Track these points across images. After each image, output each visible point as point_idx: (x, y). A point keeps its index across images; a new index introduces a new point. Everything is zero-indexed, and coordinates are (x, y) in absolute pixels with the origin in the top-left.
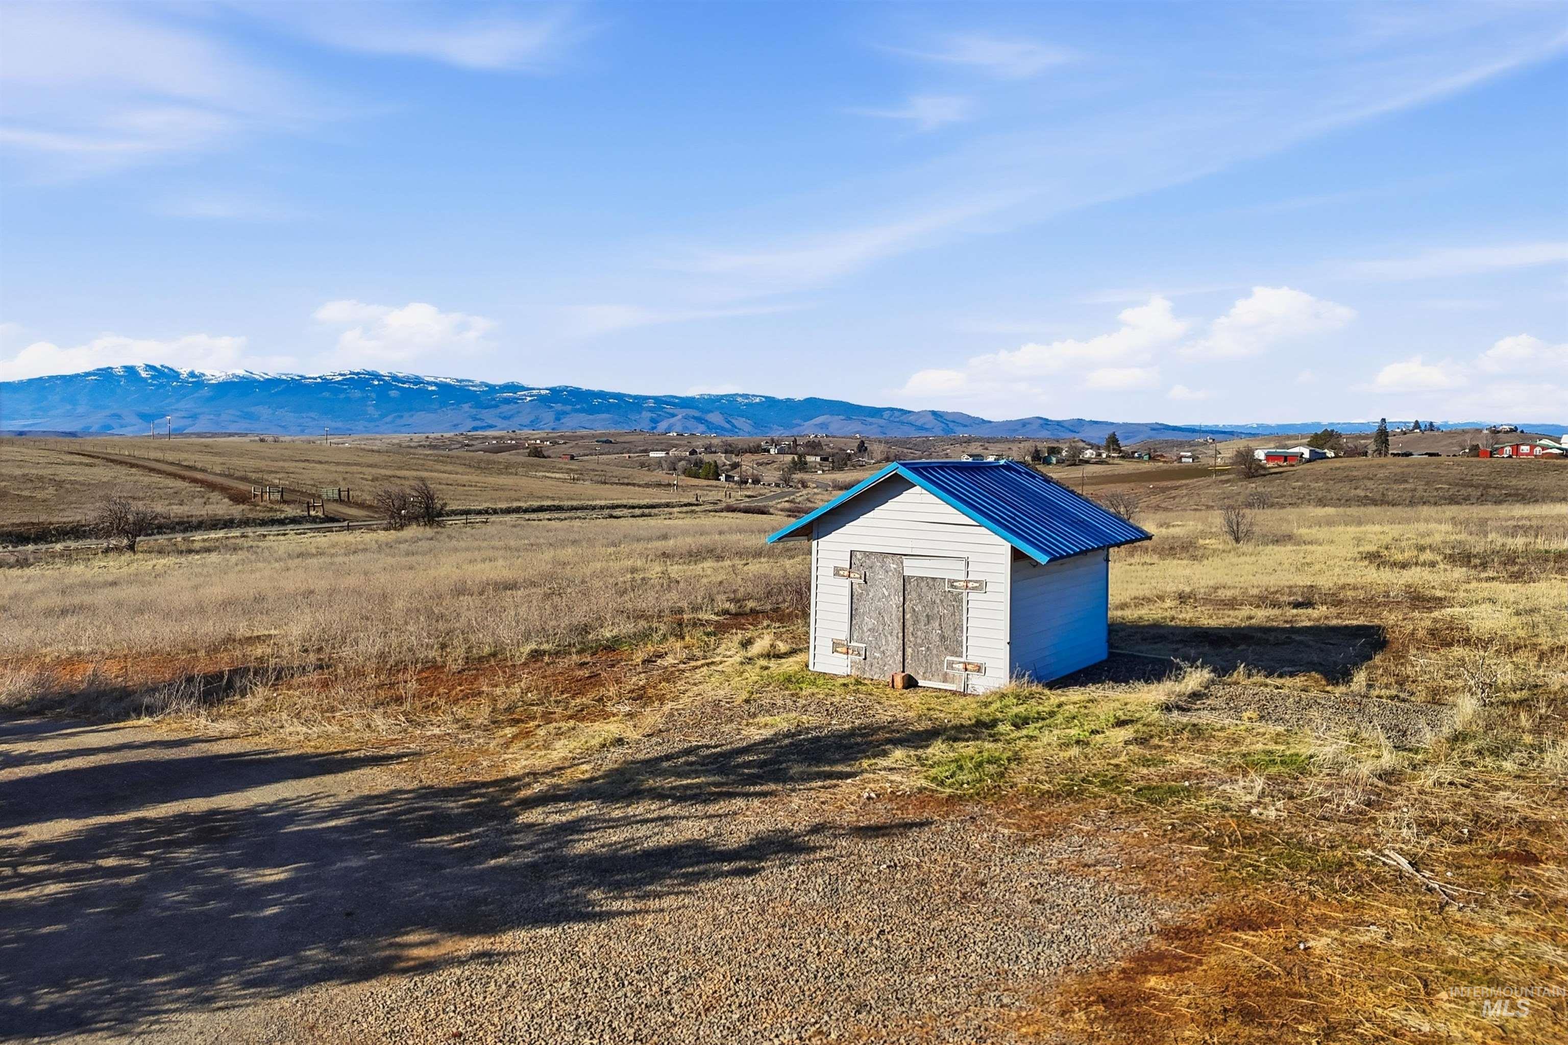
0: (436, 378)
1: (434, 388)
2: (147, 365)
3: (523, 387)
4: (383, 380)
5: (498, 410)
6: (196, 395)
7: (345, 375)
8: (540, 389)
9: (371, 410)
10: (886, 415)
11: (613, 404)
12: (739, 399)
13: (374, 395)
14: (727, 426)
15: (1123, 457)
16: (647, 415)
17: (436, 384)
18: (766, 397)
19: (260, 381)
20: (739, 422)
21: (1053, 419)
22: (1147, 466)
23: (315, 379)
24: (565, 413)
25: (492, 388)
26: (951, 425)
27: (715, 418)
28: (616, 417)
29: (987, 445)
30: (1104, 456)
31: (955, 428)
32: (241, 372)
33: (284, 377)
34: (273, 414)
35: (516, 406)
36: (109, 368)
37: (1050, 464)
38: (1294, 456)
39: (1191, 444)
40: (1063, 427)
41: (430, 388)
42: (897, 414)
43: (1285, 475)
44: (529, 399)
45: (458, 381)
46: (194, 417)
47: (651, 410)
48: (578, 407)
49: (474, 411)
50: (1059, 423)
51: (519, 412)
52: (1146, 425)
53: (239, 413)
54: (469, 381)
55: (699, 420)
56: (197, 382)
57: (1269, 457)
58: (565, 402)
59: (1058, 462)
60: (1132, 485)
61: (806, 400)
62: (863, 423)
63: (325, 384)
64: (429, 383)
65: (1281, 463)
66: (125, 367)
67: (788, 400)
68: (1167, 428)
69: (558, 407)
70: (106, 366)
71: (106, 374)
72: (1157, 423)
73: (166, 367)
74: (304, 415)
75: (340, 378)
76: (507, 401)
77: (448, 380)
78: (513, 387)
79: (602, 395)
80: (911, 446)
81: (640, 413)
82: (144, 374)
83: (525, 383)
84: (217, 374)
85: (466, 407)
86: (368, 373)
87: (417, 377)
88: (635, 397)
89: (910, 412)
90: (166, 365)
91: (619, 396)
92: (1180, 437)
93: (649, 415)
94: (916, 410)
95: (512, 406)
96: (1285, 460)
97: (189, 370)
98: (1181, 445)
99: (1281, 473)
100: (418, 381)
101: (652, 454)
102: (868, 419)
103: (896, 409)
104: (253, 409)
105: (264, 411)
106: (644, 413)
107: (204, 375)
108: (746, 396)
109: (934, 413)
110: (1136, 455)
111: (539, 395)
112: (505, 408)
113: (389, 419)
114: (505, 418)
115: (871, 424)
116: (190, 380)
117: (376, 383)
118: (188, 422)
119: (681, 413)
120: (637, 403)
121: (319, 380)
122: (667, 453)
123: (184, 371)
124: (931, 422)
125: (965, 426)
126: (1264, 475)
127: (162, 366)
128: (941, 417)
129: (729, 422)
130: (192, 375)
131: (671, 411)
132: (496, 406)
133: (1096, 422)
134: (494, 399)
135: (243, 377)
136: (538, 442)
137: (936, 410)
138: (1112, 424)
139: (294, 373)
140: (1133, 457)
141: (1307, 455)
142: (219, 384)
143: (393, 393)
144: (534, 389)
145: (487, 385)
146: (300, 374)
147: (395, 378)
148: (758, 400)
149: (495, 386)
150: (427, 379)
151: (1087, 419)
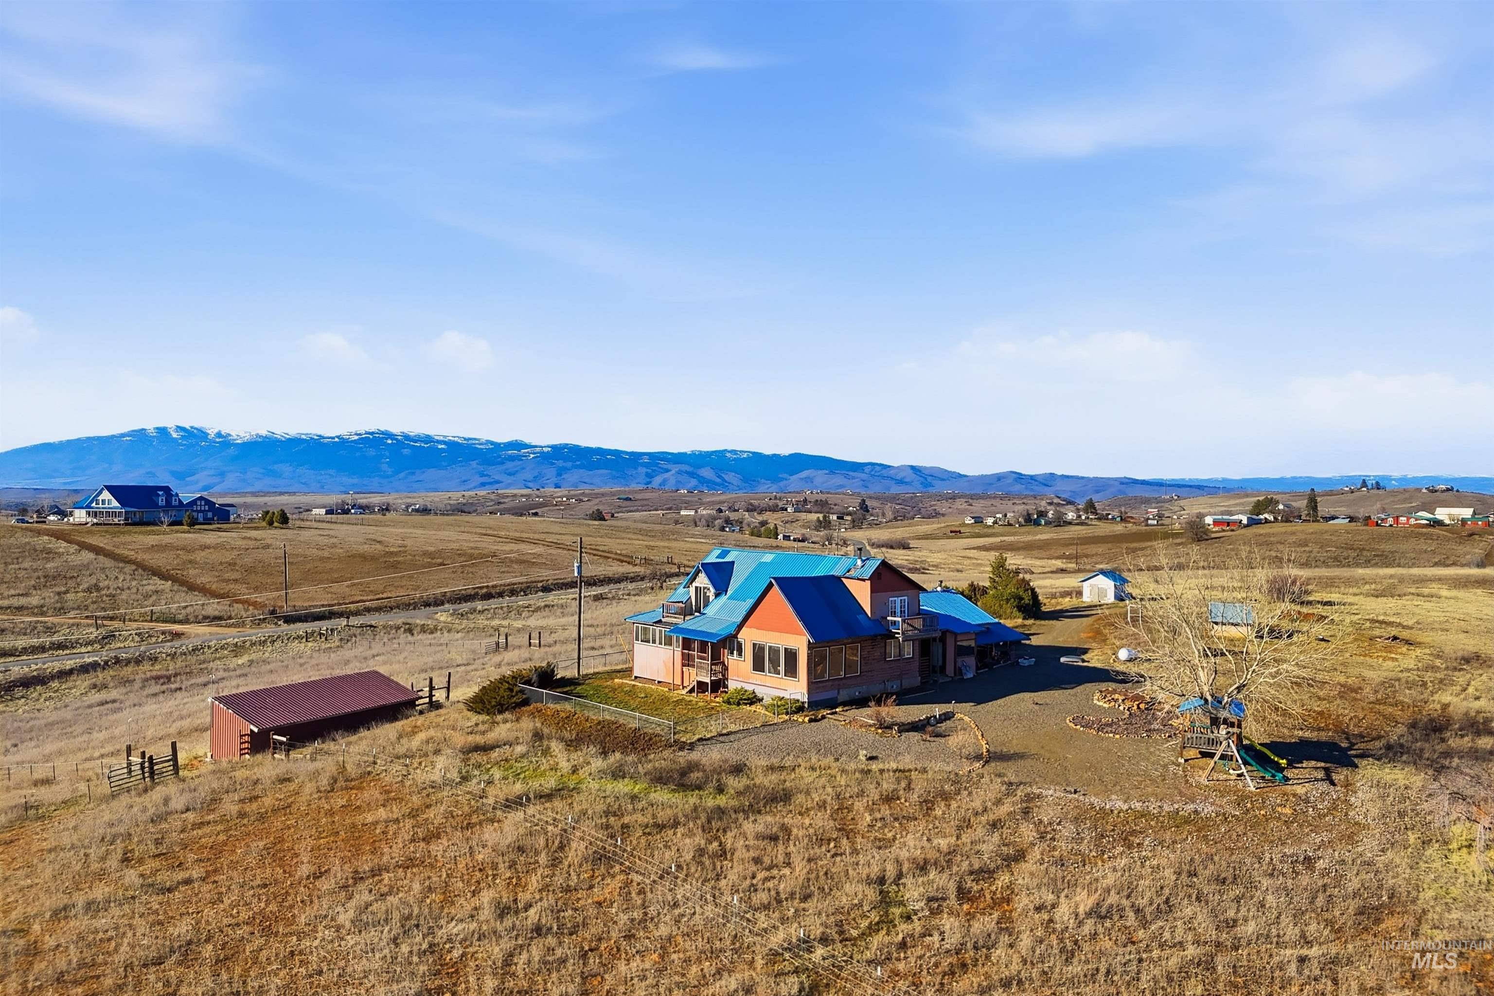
0: (445, 437)
1: (443, 446)
2: (178, 427)
3: (526, 445)
4: (396, 439)
5: (504, 467)
6: (223, 454)
7: (360, 434)
8: (541, 447)
9: (384, 467)
10: (867, 469)
11: (611, 459)
12: (728, 455)
13: (387, 454)
14: (718, 480)
15: (1099, 519)
16: (642, 470)
17: (444, 443)
18: (754, 453)
19: (282, 441)
20: (730, 477)
21: (1026, 473)
22: (1119, 528)
23: (333, 438)
24: (566, 469)
25: (497, 445)
26: (929, 479)
27: (707, 473)
28: (614, 473)
29: (971, 501)
30: (1083, 517)
31: (934, 482)
32: (264, 433)
33: (304, 437)
34: (294, 471)
35: (521, 462)
36: (143, 429)
37: (1040, 525)
38: (1234, 522)
39: (1158, 501)
40: (1036, 481)
41: (440, 447)
42: (878, 468)
43: (1222, 539)
44: (532, 456)
45: (465, 439)
46: (222, 474)
47: (646, 465)
48: (578, 463)
49: (481, 468)
50: (1032, 478)
51: (523, 469)
52: (1116, 479)
53: (262, 471)
54: (475, 439)
55: (692, 475)
56: (224, 442)
57: (1216, 523)
58: (565, 459)
59: (1046, 524)
60: (1110, 545)
61: (791, 455)
62: (846, 476)
63: (342, 443)
64: (438, 442)
65: (1224, 528)
66: (157, 428)
67: (774, 455)
68: (1135, 482)
69: (560, 463)
70: (140, 428)
71: (140, 435)
72: (1125, 478)
73: (195, 428)
74: (323, 472)
75: (356, 437)
76: (512, 458)
77: (456, 439)
78: (517, 445)
79: (599, 451)
80: (900, 501)
81: (636, 469)
82: (175, 435)
83: (527, 440)
84: (242, 435)
85: (474, 464)
86: (383, 433)
87: (428, 436)
88: (632, 454)
89: (889, 466)
90: (196, 426)
91: (617, 453)
92: (1147, 493)
93: (644, 470)
94: (896, 465)
95: (517, 463)
96: (1228, 525)
97: (216, 431)
98: (1147, 501)
99: (1219, 538)
100: (428, 439)
101: (683, 513)
102: (851, 473)
103: (877, 464)
104: (276, 467)
105: (286, 469)
106: (640, 468)
107: (229, 435)
108: (734, 452)
109: (913, 468)
110: (1110, 517)
111: (542, 453)
112: (510, 465)
113: (402, 475)
114: (510, 474)
115: (853, 478)
116: (217, 440)
117: (389, 441)
118: (217, 480)
119: (675, 468)
120: (635, 458)
121: (337, 440)
122: (696, 512)
123: (212, 433)
124: (910, 476)
125: (944, 480)
126: (1207, 540)
127: (192, 427)
128: (920, 471)
129: (719, 477)
130: (219, 435)
131: (665, 467)
132: (503, 463)
133: (1068, 477)
134: (500, 456)
135: (266, 437)
136: (565, 499)
137: (914, 464)
138: (1083, 478)
139: (314, 432)
140: (1108, 519)
141: (1245, 521)
142: (245, 444)
143: (406, 451)
144: (536, 447)
145: (492, 443)
146: (319, 433)
147: (407, 437)
148: (745, 456)
149: (500, 444)
150: (436, 438)
151: (1059, 474)
